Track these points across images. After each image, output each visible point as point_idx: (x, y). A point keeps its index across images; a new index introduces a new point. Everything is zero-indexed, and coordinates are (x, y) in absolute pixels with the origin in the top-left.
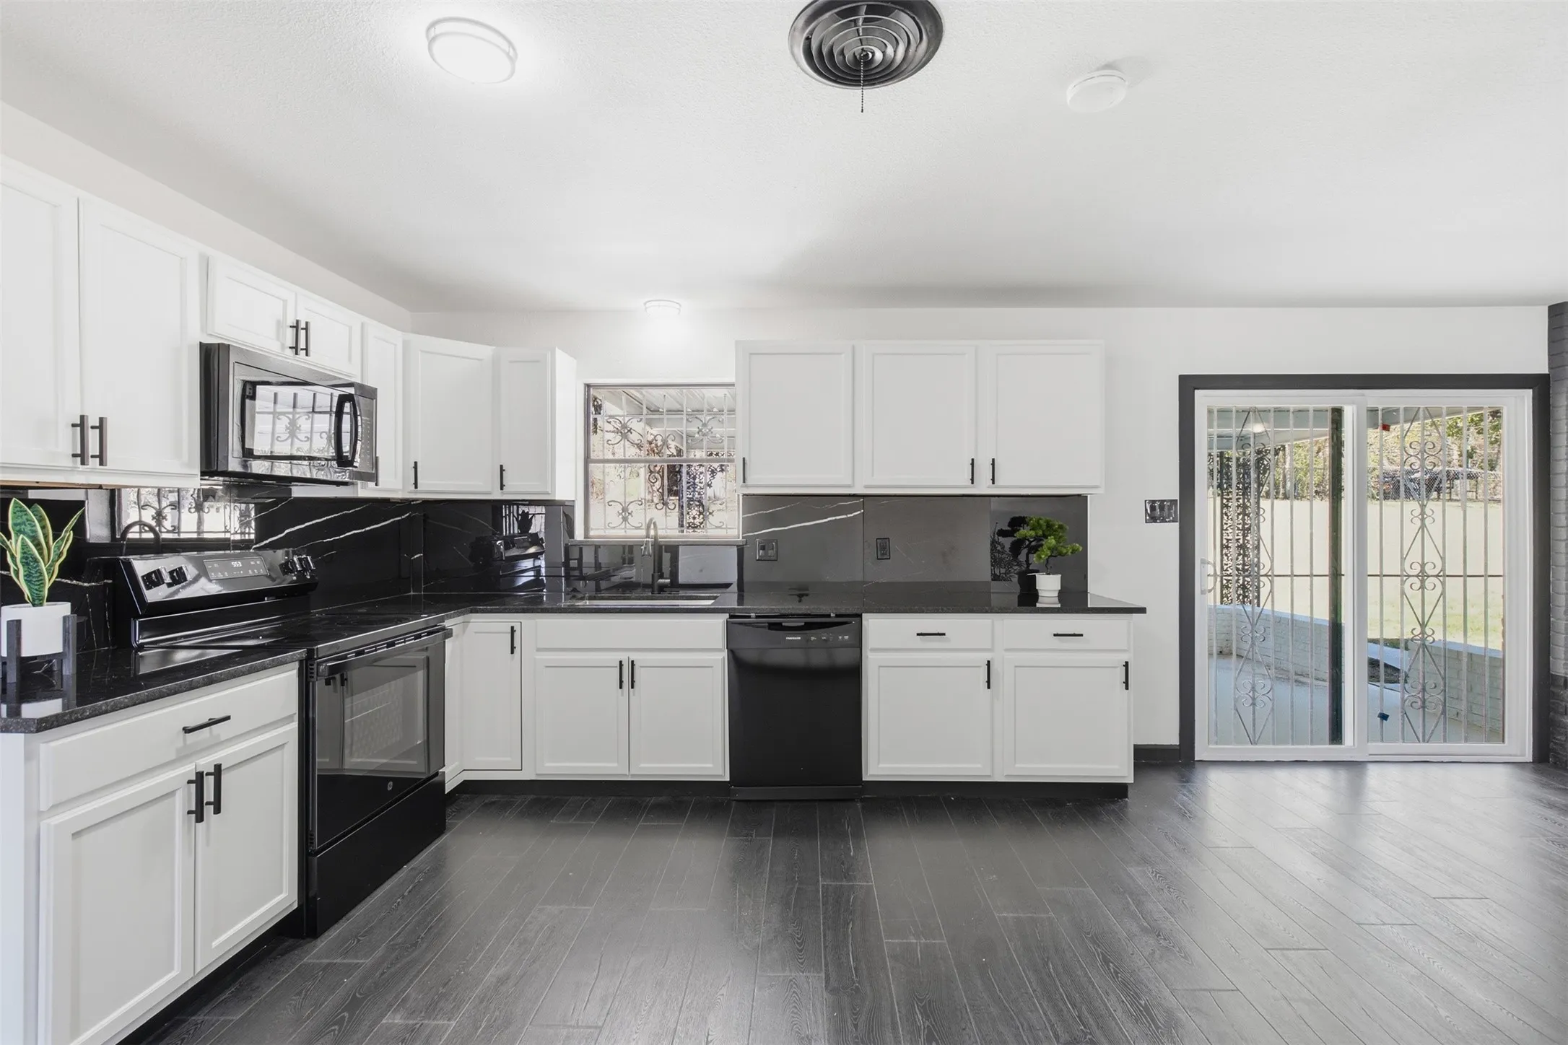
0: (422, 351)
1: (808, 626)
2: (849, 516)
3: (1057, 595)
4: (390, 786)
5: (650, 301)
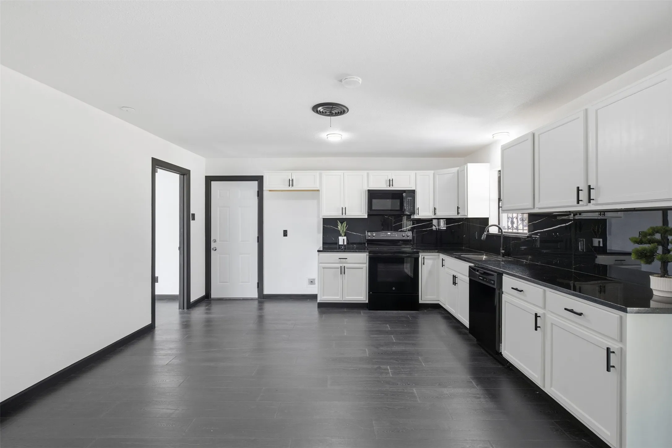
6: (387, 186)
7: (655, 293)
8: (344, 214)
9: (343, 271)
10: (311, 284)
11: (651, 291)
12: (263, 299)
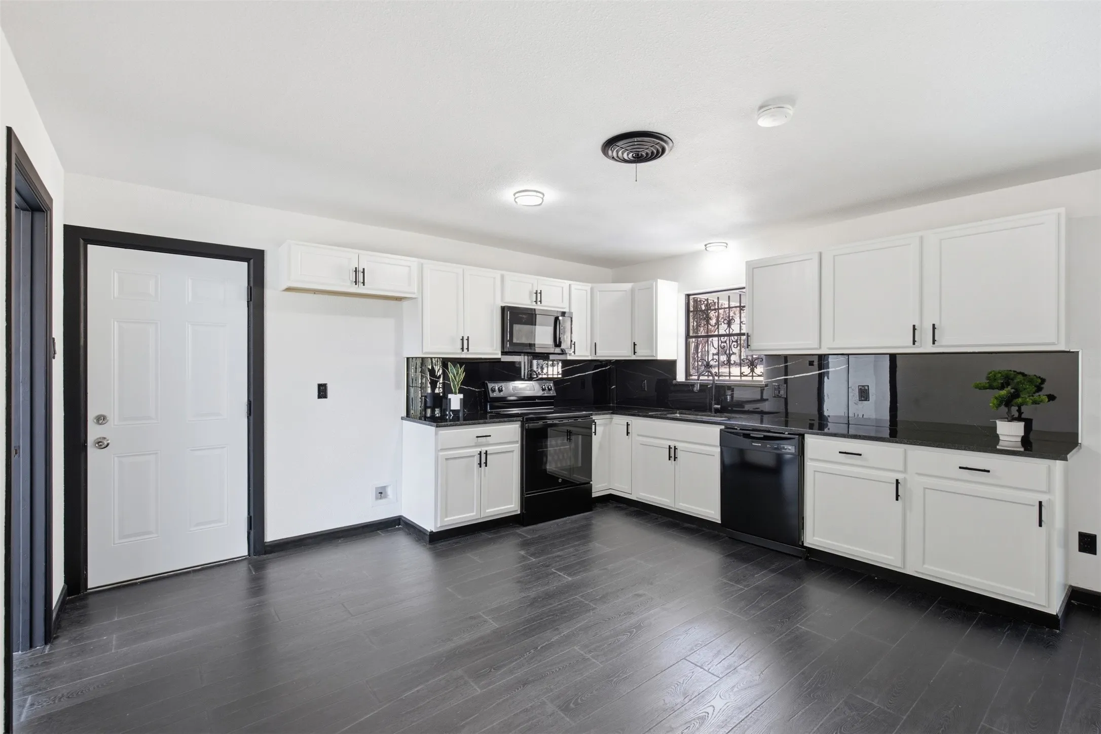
0: (599, 291)
1: (766, 438)
2: (837, 369)
3: (1020, 440)
4: (560, 481)
5: (710, 243)
6: (532, 302)
7: (1001, 438)
8: (465, 350)
9: (483, 460)
10: (381, 498)
11: (997, 436)
12: (265, 554)
